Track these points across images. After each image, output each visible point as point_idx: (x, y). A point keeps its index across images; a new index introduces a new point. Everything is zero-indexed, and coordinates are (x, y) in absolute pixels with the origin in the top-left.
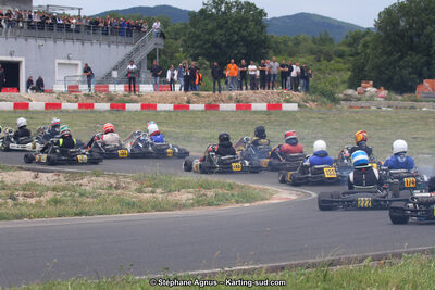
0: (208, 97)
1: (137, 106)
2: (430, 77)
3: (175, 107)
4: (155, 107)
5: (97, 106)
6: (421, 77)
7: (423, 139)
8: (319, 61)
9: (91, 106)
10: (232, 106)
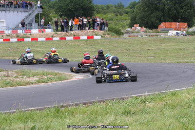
0: (61, 34)
1: (29, 39)
2: (165, 22)
3: (47, 39)
4: (37, 39)
5: (12, 40)
6: (161, 21)
7: (152, 50)
8: (117, 16)
9: (9, 40)
10: (72, 38)
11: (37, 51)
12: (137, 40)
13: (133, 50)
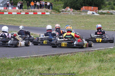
0: (26, 11)
1: (7, 13)
3: (17, 13)
7: (83, 22)
8: (55, 1)
12: (72, 16)
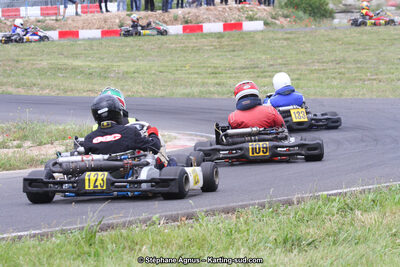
0: (147, 17)
11: (74, 69)
13: (356, 62)
